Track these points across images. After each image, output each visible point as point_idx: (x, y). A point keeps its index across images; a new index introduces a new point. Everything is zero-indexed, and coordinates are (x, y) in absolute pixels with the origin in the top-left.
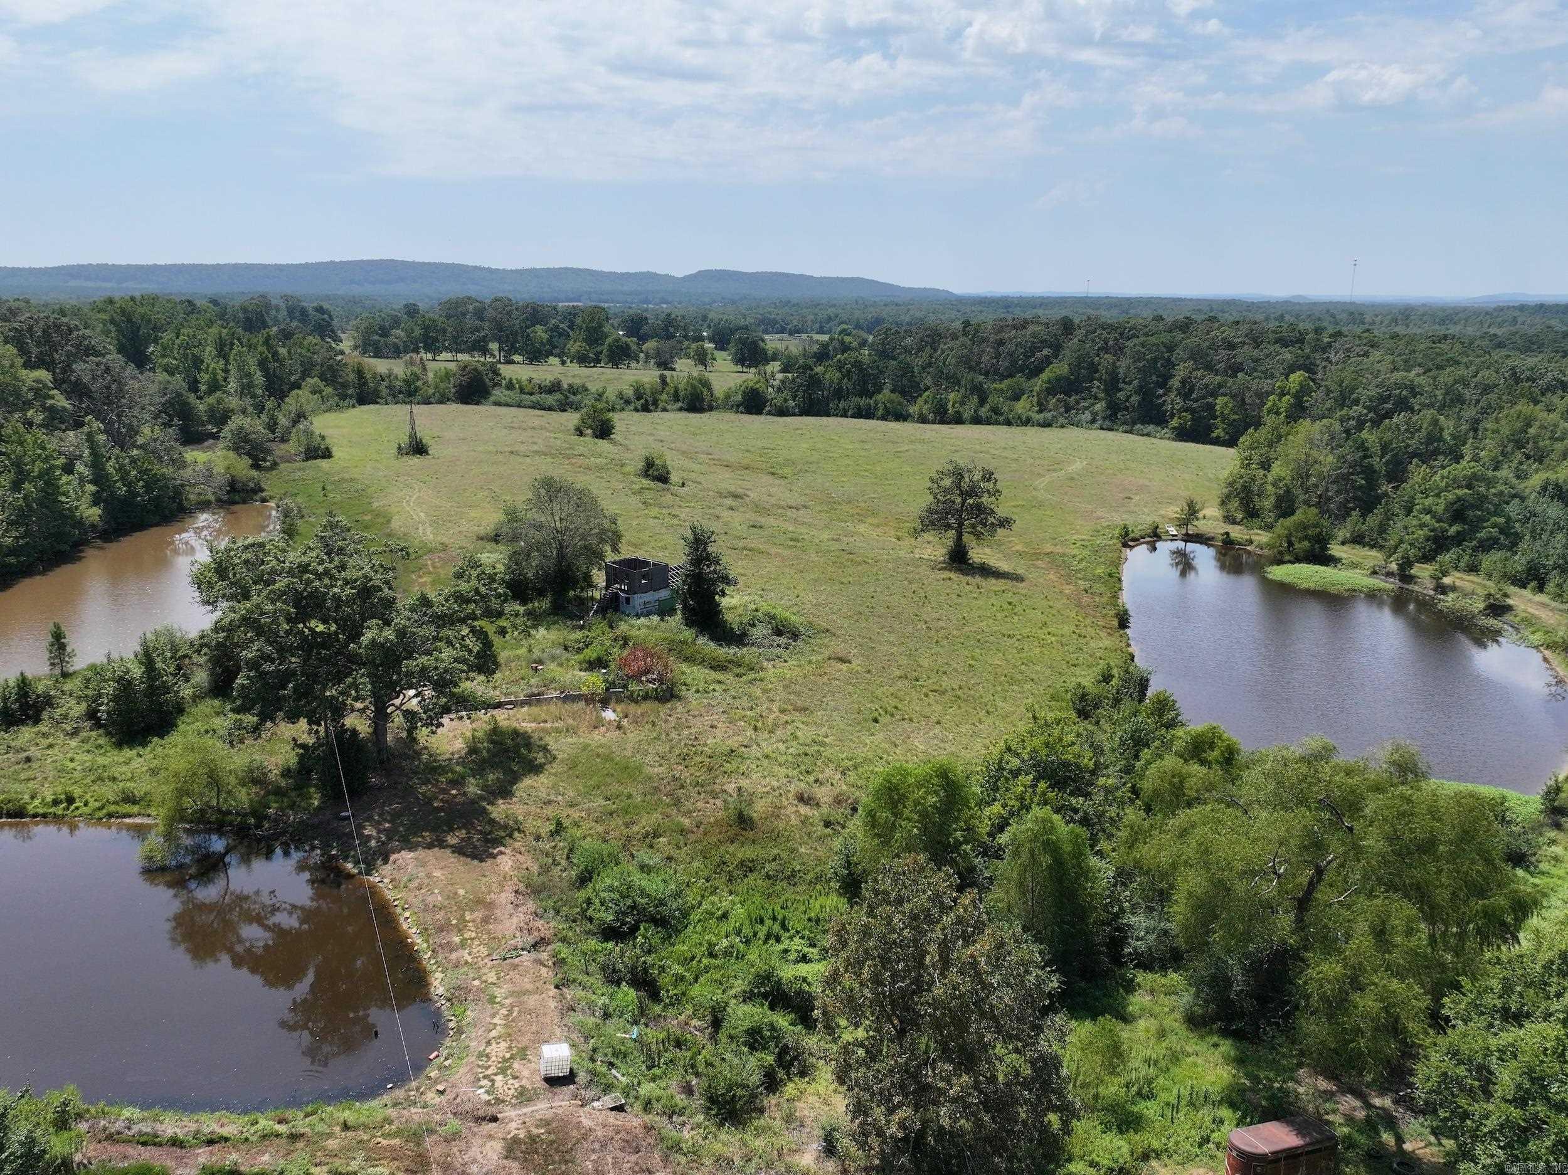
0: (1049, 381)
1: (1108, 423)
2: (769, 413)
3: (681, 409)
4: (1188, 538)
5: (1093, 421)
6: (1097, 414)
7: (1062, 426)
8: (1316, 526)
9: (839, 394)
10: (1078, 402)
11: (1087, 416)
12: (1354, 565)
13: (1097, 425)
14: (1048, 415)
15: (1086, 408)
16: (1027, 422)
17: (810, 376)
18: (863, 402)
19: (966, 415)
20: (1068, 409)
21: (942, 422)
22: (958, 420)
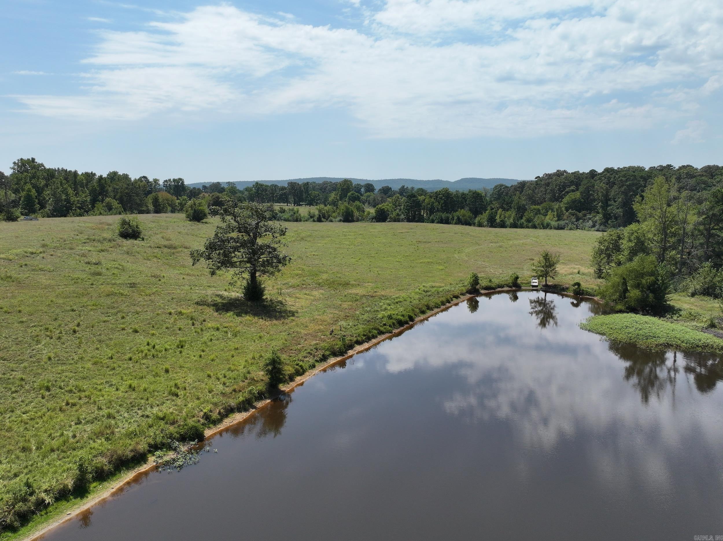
0: (568, 203)
1: (602, 227)
2: (389, 221)
3: (340, 221)
4: (548, 289)
5: (594, 226)
6: (596, 222)
7: (571, 229)
8: (652, 274)
9: (432, 211)
10: (585, 215)
11: (590, 223)
12: (692, 317)
13: (596, 228)
14: (562, 223)
15: (590, 219)
16: (547, 226)
17: (414, 201)
18: (444, 215)
19: (508, 223)
20: (578, 219)
21: (492, 226)
22: (503, 225)
